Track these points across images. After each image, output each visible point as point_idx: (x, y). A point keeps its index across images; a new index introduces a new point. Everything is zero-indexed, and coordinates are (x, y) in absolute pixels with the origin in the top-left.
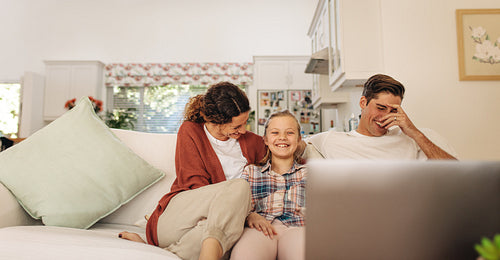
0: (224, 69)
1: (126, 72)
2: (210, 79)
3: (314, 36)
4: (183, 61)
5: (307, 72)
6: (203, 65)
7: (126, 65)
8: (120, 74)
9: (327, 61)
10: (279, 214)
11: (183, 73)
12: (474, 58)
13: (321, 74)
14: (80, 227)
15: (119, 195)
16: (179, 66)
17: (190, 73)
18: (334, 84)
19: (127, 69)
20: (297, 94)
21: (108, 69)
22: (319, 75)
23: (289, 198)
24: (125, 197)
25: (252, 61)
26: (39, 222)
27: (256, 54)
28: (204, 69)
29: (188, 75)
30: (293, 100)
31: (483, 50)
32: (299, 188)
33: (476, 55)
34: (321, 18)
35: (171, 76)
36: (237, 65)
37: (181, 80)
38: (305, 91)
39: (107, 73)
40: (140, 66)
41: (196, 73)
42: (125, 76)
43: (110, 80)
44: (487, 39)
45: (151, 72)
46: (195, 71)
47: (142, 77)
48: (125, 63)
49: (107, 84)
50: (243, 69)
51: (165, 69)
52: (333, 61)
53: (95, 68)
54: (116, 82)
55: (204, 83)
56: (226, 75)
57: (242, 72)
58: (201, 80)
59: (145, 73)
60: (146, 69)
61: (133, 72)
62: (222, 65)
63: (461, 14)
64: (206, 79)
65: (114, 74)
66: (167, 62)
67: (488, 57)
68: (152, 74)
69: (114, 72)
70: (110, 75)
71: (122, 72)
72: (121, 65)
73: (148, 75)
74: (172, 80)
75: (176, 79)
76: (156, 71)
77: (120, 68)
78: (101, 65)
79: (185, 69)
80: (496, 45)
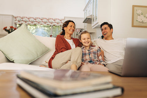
0: (54, 20)
1: (22, 19)
2: (50, 23)
3: (85, 11)
4: (41, 17)
5: (84, 22)
6: (48, 19)
7: (22, 17)
8: (20, 20)
9: (91, 19)
10: (89, 61)
11: (41, 21)
12: (137, 21)
13: (88, 23)
14: (27, 64)
15: (37, 55)
16: (40, 18)
17: (43, 21)
18: (93, 26)
19: (22, 18)
20: (78, 30)
21: (15, 18)
22: (87, 24)
23: (91, 57)
24: (39, 56)
25: (63, 18)
26: (13, 62)
27: (65, 16)
28: (48, 20)
29: (42, 22)
30: (76, 31)
31: (140, 18)
32: (93, 54)
33: (138, 20)
34: (89, 5)
35: (37, 22)
36: (59, 19)
37: (40, 23)
38: (80, 29)
39: (15, 19)
40: (27, 18)
41: (45, 21)
42: (21, 21)
43: (16, 22)
44: (142, 14)
45: (30, 20)
46: (45, 20)
47: (27, 21)
48: (21, 16)
49: (15, 23)
50: (61, 21)
51: (35, 19)
52: (93, 19)
53: (11, 17)
54: (18, 22)
55: (48, 25)
56: (55, 22)
57: (60, 22)
58: (47, 24)
59: (28, 20)
60: (28, 19)
61: (24, 20)
62: (54, 19)
63: (134, 6)
64: (48, 23)
65: (17, 20)
66: (36, 17)
67: (142, 21)
68: (30, 21)
69: (17, 19)
70: (16, 20)
71: (20, 19)
72: (20, 17)
73: (29, 21)
74: (37, 23)
75: (38, 23)
76: (32, 20)
77: (19, 18)
78: (13, 16)
79: (42, 20)
80: (145, 17)
